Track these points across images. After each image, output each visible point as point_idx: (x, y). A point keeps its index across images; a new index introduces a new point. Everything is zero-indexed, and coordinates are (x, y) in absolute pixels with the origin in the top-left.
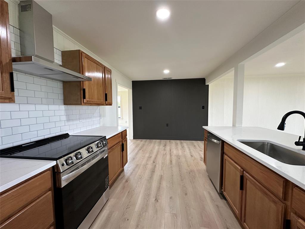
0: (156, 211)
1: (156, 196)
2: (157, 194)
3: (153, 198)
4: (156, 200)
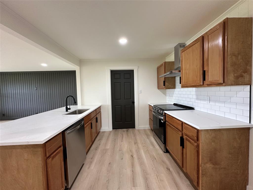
0: (130, 151)
1: (133, 158)
2: (133, 160)
3: (135, 157)
4: (133, 156)
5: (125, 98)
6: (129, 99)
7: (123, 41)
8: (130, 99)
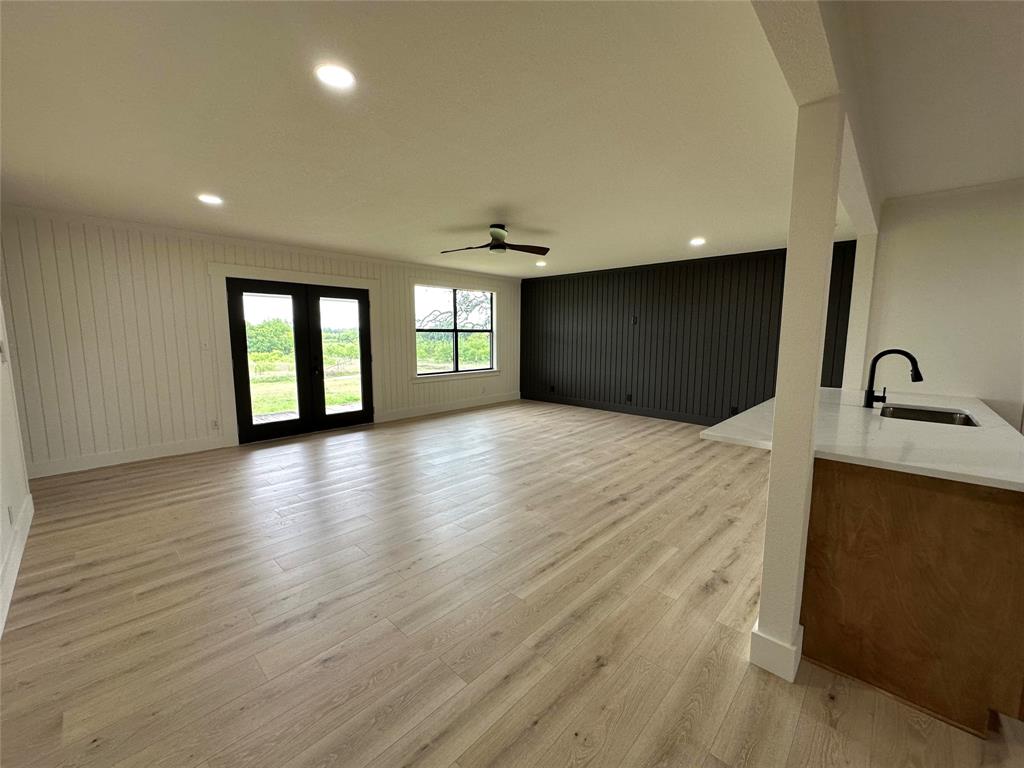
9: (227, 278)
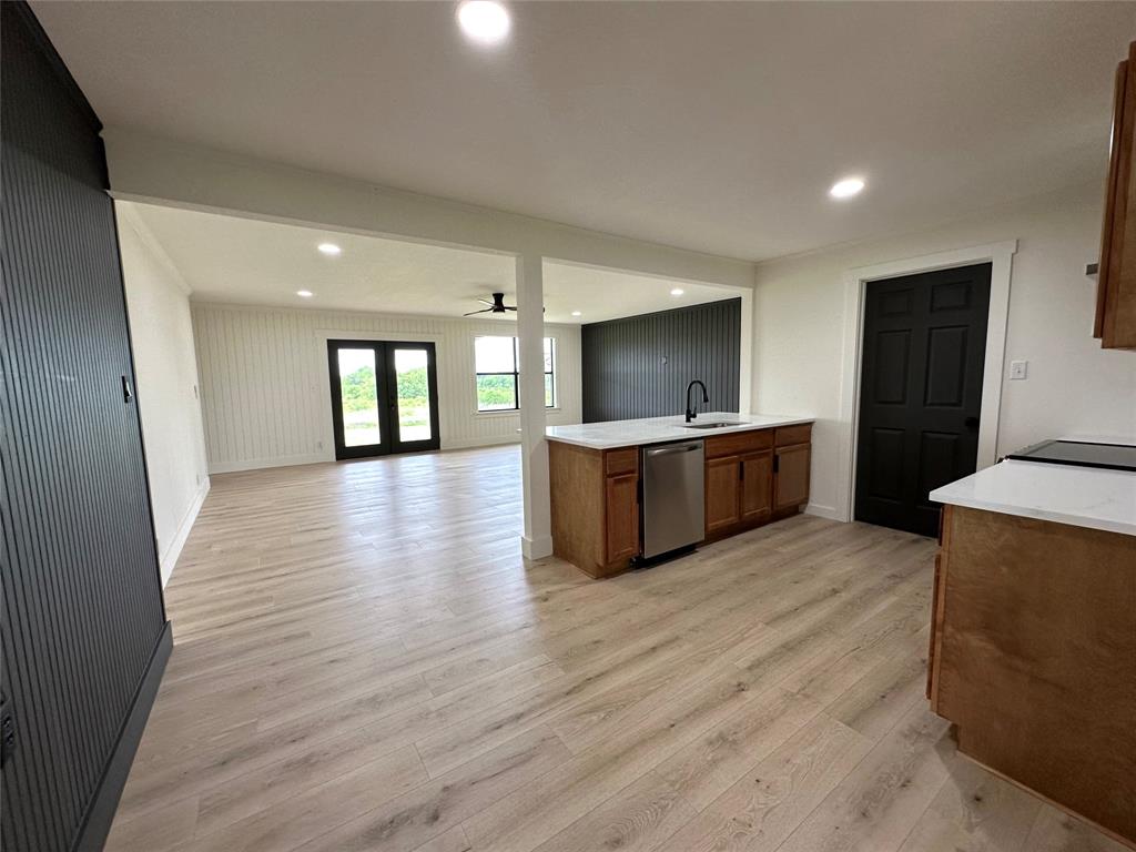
5: (925, 400)
6: (954, 405)
7: (848, 188)
8: (958, 404)
9: (328, 340)
